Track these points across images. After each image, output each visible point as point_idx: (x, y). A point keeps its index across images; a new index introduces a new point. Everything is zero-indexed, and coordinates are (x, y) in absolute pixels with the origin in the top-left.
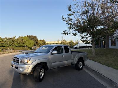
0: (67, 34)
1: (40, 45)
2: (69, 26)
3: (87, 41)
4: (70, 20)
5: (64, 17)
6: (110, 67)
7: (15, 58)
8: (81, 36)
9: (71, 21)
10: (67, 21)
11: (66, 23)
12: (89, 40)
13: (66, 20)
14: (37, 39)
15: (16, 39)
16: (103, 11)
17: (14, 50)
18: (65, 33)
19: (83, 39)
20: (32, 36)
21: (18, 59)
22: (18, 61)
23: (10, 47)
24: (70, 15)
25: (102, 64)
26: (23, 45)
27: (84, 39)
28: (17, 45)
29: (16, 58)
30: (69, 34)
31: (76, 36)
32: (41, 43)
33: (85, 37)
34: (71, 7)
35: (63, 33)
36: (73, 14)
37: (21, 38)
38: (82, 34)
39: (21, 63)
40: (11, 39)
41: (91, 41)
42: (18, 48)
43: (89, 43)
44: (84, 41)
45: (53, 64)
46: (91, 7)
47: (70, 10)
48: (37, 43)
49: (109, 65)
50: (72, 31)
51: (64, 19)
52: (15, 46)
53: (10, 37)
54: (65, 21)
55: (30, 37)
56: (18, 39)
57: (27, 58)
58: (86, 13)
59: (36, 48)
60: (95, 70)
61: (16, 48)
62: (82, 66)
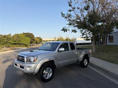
0: (67, 30)
1: (37, 42)
2: (68, 23)
3: (88, 38)
4: (70, 16)
5: (63, 13)
6: (114, 64)
7: (18, 56)
8: (81, 32)
9: (71, 18)
10: (66, 18)
11: (66, 19)
12: (90, 37)
13: (65, 16)
14: (33, 36)
15: (11, 36)
16: (104, 7)
17: (10, 48)
18: (64, 30)
19: (83, 35)
20: (28, 33)
21: (23, 58)
22: (24, 59)
23: (5, 45)
24: (70, 11)
25: (105, 60)
26: (20, 43)
27: (85, 36)
28: (13, 43)
29: (20, 56)
30: (68, 31)
31: (76, 32)
32: (38, 40)
33: (85, 33)
34: (71, 3)
35: (62, 30)
36: (73, 10)
37: (17, 36)
38: (83, 30)
39: (27, 62)
40: (6, 36)
41: (91, 38)
42: (14, 46)
43: (89, 40)
44: (85, 38)
45: (60, 62)
46: (92, 3)
47: (70, 6)
48: (34, 40)
49: (112, 62)
50: (72, 28)
51: (63, 15)
52: (11, 43)
53: (5, 35)
54: (64, 18)
55: (26, 34)
56: (13, 36)
57: (33, 56)
58: (87, 8)
59: (32, 45)
60: (100, 67)
61: (11, 45)
62: (87, 63)
